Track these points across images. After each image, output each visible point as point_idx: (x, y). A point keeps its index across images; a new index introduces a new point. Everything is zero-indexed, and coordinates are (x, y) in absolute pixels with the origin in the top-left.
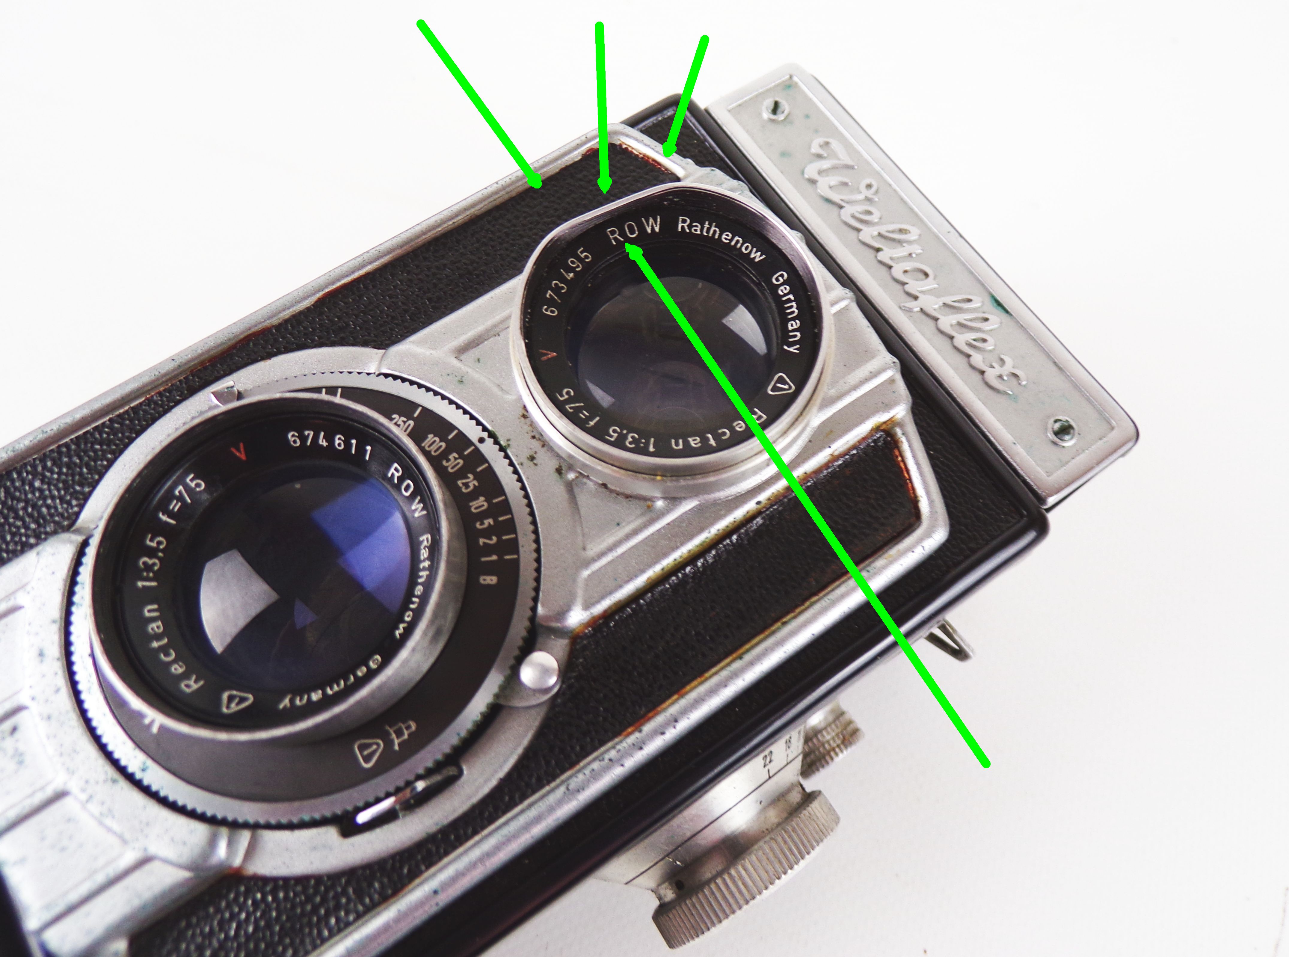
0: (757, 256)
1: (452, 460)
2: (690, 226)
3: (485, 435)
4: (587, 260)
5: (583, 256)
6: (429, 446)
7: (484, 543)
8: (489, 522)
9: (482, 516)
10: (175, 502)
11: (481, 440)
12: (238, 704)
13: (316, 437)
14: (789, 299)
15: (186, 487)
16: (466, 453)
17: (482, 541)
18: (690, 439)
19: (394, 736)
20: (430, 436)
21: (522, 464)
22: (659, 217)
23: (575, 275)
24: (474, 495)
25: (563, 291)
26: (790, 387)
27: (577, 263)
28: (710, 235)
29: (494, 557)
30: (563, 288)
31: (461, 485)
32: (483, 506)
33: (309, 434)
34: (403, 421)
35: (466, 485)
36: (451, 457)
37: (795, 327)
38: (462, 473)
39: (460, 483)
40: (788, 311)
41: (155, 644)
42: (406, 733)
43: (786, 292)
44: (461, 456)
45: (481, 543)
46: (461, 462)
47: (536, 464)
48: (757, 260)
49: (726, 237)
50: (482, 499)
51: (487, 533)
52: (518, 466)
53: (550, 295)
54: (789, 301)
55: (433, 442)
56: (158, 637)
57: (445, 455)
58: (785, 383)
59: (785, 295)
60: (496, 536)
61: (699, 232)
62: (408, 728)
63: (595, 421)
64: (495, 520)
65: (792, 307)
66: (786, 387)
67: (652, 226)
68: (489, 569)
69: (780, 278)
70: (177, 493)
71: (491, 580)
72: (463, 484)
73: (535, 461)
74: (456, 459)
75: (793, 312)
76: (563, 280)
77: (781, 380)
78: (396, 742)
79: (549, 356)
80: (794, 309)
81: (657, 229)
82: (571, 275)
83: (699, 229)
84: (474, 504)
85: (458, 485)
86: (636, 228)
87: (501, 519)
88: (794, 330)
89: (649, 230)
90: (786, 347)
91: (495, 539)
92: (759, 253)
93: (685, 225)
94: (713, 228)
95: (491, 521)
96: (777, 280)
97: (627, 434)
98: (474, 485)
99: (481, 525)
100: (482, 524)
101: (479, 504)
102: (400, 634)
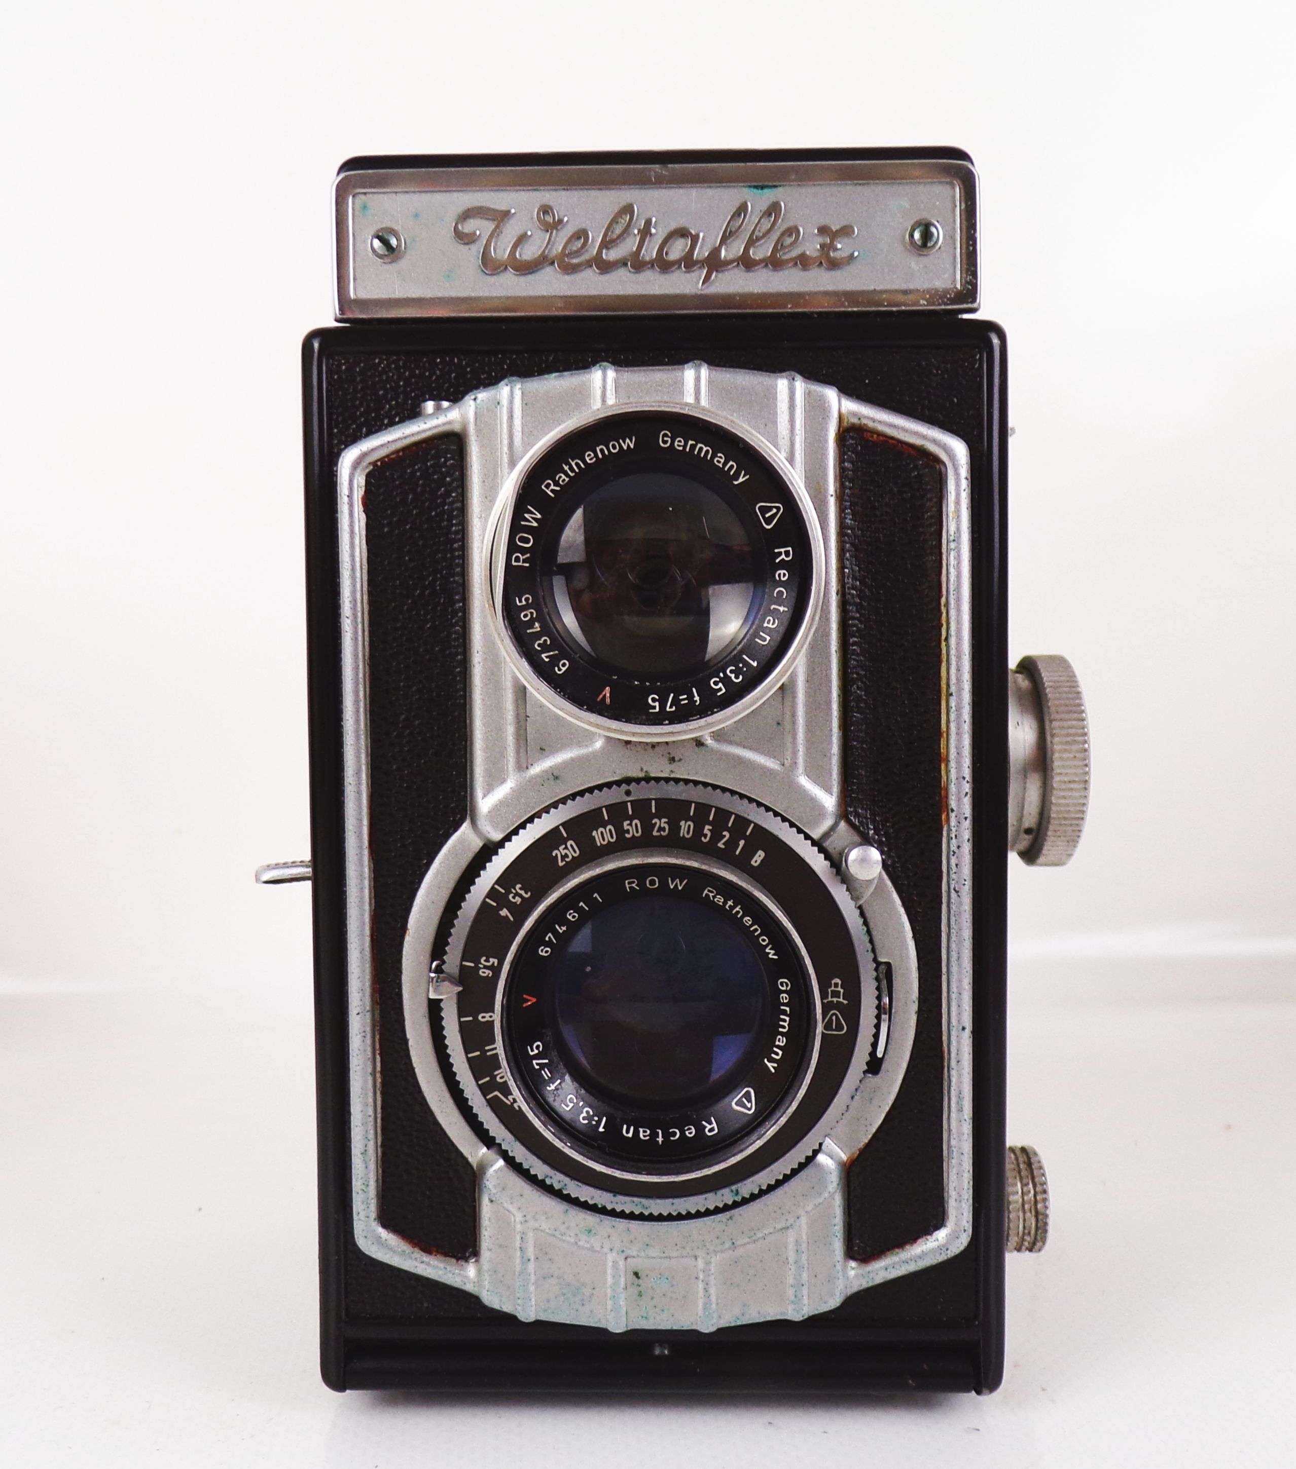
0: (629, 443)
1: (629, 827)
2: (556, 484)
3: (624, 787)
4: (530, 601)
5: (524, 603)
6: (604, 840)
7: (724, 844)
8: (707, 829)
9: (699, 832)
10: (543, 1072)
11: (628, 793)
12: (750, 1101)
13: (555, 933)
14: (691, 445)
15: (536, 1057)
16: (630, 813)
17: (721, 845)
18: (765, 625)
19: (835, 1000)
20: (594, 833)
21: (672, 772)
22: (529, 507)
23: (539, 622)
24: (675, 828)
25: (549, 643)
26: (778, 509)
27: (528, 612)
28: (577, 470)
29: (742, 843)
30: (545, 641)
31: (658, 834)
32: (689, 826)
33: (550, 937)
34: (564, 849)
35: (661, 829)
36: (626, 827)
37: (722, 461)
38: (647, 827)
39: (655, 833)
40: (702, 455)
41: (660, 1139)
42: (839, 989)
43: (682, 444)
44: (631, 819)
45: (723, 847)
46: (636, 821)
47: (680, 760)
48: (632, 446)
49: (589, 458)
50: (682, 823)
51: (716, 836)
52: (672, 776)
53: (547, 657)
54: (693, 447)
55: (603, 836)
56: (654, 1135)
57: (621, 832)
58: (770, 509)
59: (685, 446)
60: (725, 830)
61: (567, 479)
62: (836, 985)
63: (696, 694)
64: (710, 823)
65: (701, 449)
66: (775, 510)
67: (533, 518)
68: (749, 852)
69: (666, 439)
70: (537, 1067)
71: (759, 857)
72: (658, 831)
73: (677, 759)
74: (630, 824)
75: (707, 451)
76: (538, 636)
77: (764, 510)
78: (841, 1000)
79: (608, 695)
80: (705, 449)
81: (539, 516)
82: (537, 625)
83: (563, 477)
84: (683, 832)
85: (656, 836)
86: (526, 535)
87: (711, 818)
88: (725, 464)
89: (535, 524)
90: (736, 483)
91: (726, 834)
92: (628, 441)
93: (552, 487)
94: (573, 464)
95: (707, 827)
96: (665, 442)
97: (725, 674)
98: (665, 823)
99: (705, 838)
100: (705, 836)
101: (686, 828)
102: (774, 955)
